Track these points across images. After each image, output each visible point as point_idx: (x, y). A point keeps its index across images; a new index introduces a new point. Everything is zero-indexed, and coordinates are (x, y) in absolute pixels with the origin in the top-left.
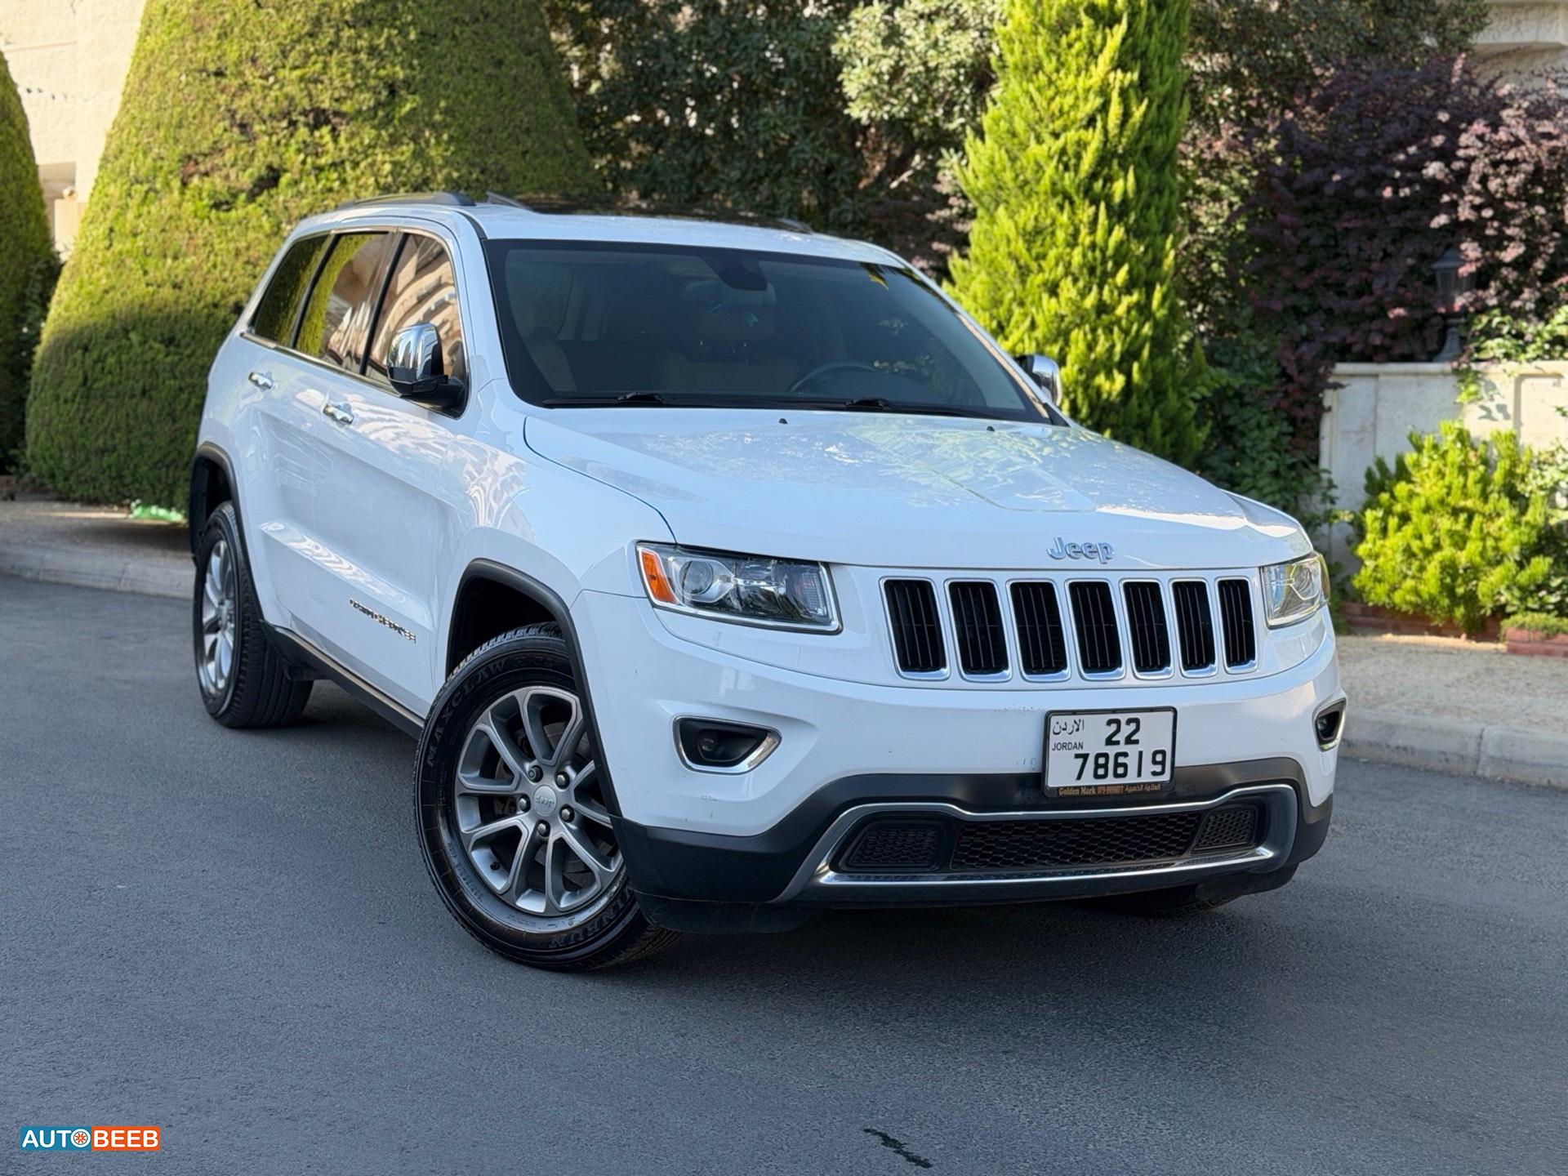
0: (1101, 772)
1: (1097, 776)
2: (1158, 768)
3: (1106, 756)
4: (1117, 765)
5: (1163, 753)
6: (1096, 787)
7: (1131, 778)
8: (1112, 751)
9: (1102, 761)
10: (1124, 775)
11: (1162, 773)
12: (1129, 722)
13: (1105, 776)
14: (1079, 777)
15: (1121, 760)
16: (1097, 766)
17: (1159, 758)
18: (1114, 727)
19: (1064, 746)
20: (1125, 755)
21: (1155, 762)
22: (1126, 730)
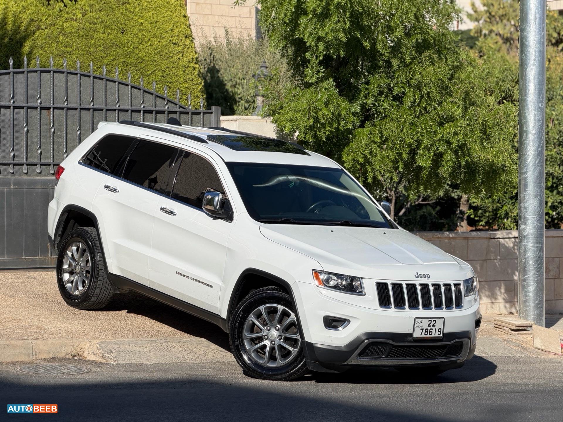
0: (426, 333)
1: (425, 334)
2: (439, 333)
3: (428, 329)
4: (430, 332)
5: (441, 329)
6: (425, 337)
7: (433, 335)
8: (429, 328)
9: (427, 331)
10: (431, 334)
11: (440, 334)
12: (434, 321)
13: (427, 335)
14: (421, 335)
15: (431, 330)
16: (425, 332)
17: (440, 330)
18: (430, 322)
19: (418, 326)
20: (432, 329)
21: (439, 331)
22: (433, 323)
